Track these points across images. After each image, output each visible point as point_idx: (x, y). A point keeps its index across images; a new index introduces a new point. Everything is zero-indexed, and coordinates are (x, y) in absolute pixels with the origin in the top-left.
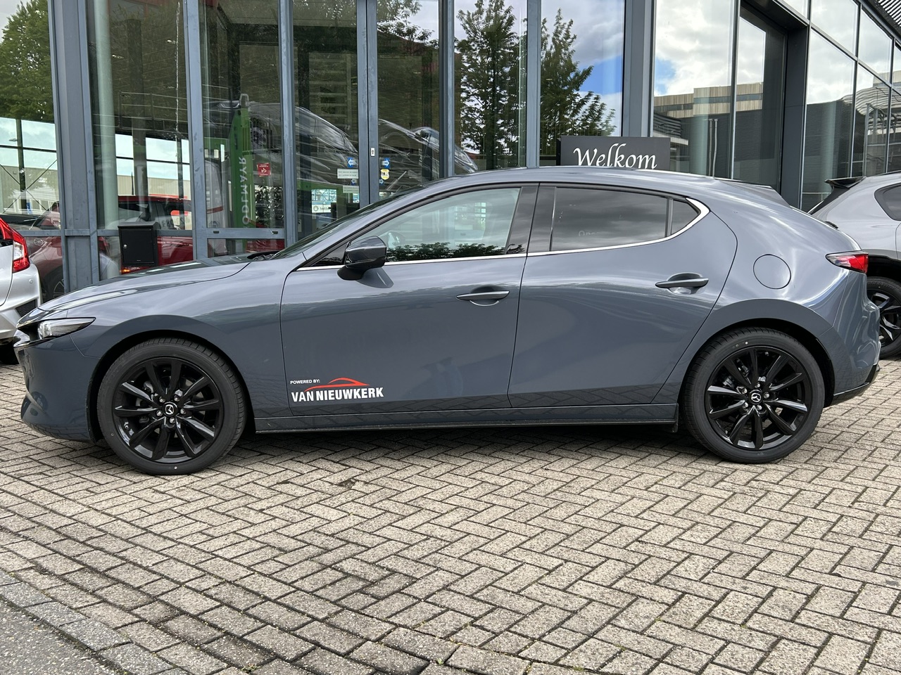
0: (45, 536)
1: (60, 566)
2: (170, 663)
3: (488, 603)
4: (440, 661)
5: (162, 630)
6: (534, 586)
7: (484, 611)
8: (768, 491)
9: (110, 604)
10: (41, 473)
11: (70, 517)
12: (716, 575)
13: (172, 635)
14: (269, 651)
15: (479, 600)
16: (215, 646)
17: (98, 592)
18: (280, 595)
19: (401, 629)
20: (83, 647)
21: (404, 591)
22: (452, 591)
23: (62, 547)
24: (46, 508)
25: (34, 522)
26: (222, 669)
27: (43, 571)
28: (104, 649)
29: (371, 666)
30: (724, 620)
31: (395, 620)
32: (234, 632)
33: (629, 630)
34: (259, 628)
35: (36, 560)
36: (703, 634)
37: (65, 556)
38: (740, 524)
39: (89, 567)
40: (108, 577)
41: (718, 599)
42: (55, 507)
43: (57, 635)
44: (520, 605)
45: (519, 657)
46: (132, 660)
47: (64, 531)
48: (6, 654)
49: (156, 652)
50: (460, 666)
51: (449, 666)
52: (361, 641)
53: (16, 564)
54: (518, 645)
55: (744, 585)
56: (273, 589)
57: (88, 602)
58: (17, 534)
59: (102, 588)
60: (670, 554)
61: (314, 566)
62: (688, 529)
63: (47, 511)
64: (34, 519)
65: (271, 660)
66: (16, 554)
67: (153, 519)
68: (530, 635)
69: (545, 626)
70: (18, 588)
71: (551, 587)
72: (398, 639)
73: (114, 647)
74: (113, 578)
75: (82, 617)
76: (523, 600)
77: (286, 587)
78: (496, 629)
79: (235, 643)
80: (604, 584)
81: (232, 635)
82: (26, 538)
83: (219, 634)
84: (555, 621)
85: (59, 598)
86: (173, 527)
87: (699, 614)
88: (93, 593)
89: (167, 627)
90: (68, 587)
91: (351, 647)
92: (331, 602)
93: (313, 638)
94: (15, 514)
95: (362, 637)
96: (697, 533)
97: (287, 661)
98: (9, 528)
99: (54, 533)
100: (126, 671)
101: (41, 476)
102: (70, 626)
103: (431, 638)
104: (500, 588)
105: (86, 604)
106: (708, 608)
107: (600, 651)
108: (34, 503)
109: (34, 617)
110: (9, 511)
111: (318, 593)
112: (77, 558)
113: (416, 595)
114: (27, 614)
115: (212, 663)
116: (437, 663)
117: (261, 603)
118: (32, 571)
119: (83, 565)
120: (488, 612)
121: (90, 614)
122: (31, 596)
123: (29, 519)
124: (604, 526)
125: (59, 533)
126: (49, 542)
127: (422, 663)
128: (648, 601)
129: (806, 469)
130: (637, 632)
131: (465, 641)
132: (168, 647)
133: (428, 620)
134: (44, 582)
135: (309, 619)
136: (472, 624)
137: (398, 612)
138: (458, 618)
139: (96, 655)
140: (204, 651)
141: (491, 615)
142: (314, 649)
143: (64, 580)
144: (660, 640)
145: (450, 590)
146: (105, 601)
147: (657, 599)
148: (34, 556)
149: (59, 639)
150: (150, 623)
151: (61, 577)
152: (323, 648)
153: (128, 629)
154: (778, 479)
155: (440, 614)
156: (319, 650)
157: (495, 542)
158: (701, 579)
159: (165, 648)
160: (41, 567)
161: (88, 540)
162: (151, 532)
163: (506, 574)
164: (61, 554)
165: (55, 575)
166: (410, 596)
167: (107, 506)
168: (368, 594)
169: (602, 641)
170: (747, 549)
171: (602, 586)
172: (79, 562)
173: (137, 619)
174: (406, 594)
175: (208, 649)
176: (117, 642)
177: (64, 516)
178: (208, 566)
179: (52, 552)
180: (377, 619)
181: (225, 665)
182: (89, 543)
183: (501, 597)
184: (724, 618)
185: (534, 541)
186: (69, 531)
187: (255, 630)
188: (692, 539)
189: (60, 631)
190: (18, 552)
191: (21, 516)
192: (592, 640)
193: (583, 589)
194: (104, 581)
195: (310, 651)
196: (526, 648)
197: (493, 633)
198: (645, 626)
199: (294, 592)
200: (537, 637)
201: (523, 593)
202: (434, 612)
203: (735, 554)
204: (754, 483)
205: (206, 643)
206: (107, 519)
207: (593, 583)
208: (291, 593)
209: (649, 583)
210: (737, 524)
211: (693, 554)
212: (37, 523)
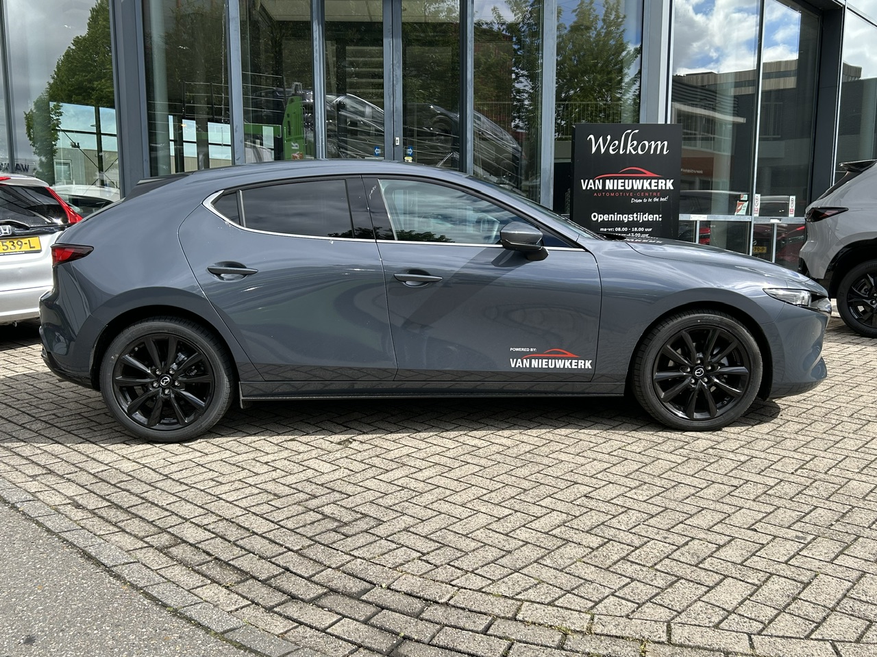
0: (84, 478)
1: (92, 502)
2: (166, 579)
3: (438, 542)
4: (384, 586)
5: (165, 554)
6: (482, 530)
7: (432, 548)
8: (721, 458)
9: (127, 533)
10: (88, 428)
11: (107, 464)
12: (645, 526)
13: (172, 558)
14: (247, 573)
15: (431, 540)
16: (204, 568)
17: (119, 524)
18: (266, 530)
19: (359, 560)
20: (99, 563)
21: (370, 531)
22: (411, 532)
23: (95, 488)
24: (88, 457)
25: (77, 467)
26: (206, 585)
27: (78, 506)
28: (115, 566)
29: (326, 587)
30: (636, 563)
31: (356, 553)
32: (222, 558)
33: (551, 568)
34: (243, 556)
35: (75, 497)
36: (614, 573)
37: (97, 495)
38: (683, 485)
39: (116, 504)
40: (129, 512)
41: (638, 545)
42: (96, 456)
43: (80, 554)
44: (465, 545)
45: (450, 585)
46: (136, 574)
47: (100, 475)
48: (38, 566)
49: (156, 570)
50: (399, 590)
51: (390, 589)
52: (323, 568)
53: (57, 500)
54: (452, 576)
55: (666, 536)
56: (260, 526)
57: (110, 530)
58: (62, 477)
59: (123, 521)
60: (610, 509)
61: (301, 509)
62: (635, 488)
63: (89, 459)
64: (77, 465)
65: (247, 579)
66: (59, 492)
67: (174, 468)
68: (465, 568)
69: (480, 562)
70: (56, 518)
71: (496, 532)
72: (354, 567)
73: (123, 564)
74: (133, 514)
75: (102, 541)
76: (468, 541)
77: (272, 525)
78: (438, 563)
79: (221, 566)
80: (543, 531)
81: (220, 560)
82: (69, 480)
83: (210, 559)
84: (490, 558)
85: (88, 527)
86: (190, 474)
87: (616, 558)
88: (115, 525)
89: (169, 552)
90: (96, 519)
91: (314, 572)
92: (307, 537)
93: (285, 565)
94: (63, 460)
95: (325, 566)
96: (641, 492)
97: (260, 581)
98: (56, 471)
99: (92, 477)
100: (129, 582)
101: (88, 431)
102: (91, 548)
103: (382, 567)
104: (452, 531)
105: (108, 532)
106: (626, 552)
107: (520, 583)
108: (79, 452)
109: (65, 540)
110: (59, 458)
111: (298, 531)
112: (107, 497)
113: (379, 534)
114: (60, 538)
115: (199, 579)
116: (381, 586)
117: (249, 536)
118: (69, 506)
119: (111, 503)
120: (436, 549)
121: (110, 540)
122: (66, 524)
123: (73, 464)
124: (559, 484)
125: (96, 477)
126: (86, 483)
127: (368, 586)
128: (576, 545)
129: (765, 439)
130: (558, 570)
131: (409, 571)
132: (167, 567)
133: (382, 555)
134: (78, 515)
135: (285, 550)
136: (419, 558)
137: (360, 547)
138: (409, 553)
139: (108, 570)
140: (195, 571)
141: (438, 551)
142: (283, 573)
143: (94, 513)
144: (575, 576)
145: (409, 531)
146: (124, 531)
147: (584, 544)
148: (72, 494)
149: (81, 557)
150: (156, 549)
151: (92, 512)
152: (291, 572)
153: (137, 552)
154: (734, 448)
155: (395, 549)
156: (288, 573)
157: (459, 494)
158: (629, 530)
159: (164, 568)
160: (77, 503)
161: (119, 483)
162: (171, 478)
163: (461, 520)
164: (95, 493)
165: (87, 509)
166: (374, 534)
167: (138, 457)
168: (339, 533)
169: (525, 575)
170: (681, 507)
171: (541, 532)
172: (108, 501)
173: (146, 545)
174: (371, 533)
175: (198, 570)
176: (126, 561)
177: (102, 463)
178: (212, 507)
179: (87, 492)
180: (342, 551)
181: (209, 581)
182: (118, 485)
183: (451, 537)
184: (637, 561)
185: (493, 494)
186: (104, 475)
187: (239, 557)
188: (635, 497)
189: (83, 551)
190: (60, 491)
191: (68, 462)
192: (516, 574)
193: (523, 534)
194: (126, 515)
195: (280, 574)
196: (458, 578)
197: (435, 565)
198: (566, 565)
199: (278, 529)
200: (471, 570)
201: (470, 536)
202: (391, 548)
203: (669, 510)
204: (711, 451)
205: (197, 565)
206: (136, 466)
207: (533, 530)
208: (275, 529)
209: (582, 531)
210: (682, 485)
211: (631, 509)
212: (80, 468)
